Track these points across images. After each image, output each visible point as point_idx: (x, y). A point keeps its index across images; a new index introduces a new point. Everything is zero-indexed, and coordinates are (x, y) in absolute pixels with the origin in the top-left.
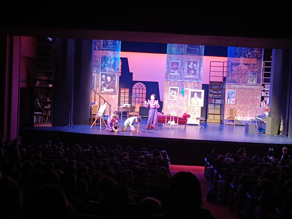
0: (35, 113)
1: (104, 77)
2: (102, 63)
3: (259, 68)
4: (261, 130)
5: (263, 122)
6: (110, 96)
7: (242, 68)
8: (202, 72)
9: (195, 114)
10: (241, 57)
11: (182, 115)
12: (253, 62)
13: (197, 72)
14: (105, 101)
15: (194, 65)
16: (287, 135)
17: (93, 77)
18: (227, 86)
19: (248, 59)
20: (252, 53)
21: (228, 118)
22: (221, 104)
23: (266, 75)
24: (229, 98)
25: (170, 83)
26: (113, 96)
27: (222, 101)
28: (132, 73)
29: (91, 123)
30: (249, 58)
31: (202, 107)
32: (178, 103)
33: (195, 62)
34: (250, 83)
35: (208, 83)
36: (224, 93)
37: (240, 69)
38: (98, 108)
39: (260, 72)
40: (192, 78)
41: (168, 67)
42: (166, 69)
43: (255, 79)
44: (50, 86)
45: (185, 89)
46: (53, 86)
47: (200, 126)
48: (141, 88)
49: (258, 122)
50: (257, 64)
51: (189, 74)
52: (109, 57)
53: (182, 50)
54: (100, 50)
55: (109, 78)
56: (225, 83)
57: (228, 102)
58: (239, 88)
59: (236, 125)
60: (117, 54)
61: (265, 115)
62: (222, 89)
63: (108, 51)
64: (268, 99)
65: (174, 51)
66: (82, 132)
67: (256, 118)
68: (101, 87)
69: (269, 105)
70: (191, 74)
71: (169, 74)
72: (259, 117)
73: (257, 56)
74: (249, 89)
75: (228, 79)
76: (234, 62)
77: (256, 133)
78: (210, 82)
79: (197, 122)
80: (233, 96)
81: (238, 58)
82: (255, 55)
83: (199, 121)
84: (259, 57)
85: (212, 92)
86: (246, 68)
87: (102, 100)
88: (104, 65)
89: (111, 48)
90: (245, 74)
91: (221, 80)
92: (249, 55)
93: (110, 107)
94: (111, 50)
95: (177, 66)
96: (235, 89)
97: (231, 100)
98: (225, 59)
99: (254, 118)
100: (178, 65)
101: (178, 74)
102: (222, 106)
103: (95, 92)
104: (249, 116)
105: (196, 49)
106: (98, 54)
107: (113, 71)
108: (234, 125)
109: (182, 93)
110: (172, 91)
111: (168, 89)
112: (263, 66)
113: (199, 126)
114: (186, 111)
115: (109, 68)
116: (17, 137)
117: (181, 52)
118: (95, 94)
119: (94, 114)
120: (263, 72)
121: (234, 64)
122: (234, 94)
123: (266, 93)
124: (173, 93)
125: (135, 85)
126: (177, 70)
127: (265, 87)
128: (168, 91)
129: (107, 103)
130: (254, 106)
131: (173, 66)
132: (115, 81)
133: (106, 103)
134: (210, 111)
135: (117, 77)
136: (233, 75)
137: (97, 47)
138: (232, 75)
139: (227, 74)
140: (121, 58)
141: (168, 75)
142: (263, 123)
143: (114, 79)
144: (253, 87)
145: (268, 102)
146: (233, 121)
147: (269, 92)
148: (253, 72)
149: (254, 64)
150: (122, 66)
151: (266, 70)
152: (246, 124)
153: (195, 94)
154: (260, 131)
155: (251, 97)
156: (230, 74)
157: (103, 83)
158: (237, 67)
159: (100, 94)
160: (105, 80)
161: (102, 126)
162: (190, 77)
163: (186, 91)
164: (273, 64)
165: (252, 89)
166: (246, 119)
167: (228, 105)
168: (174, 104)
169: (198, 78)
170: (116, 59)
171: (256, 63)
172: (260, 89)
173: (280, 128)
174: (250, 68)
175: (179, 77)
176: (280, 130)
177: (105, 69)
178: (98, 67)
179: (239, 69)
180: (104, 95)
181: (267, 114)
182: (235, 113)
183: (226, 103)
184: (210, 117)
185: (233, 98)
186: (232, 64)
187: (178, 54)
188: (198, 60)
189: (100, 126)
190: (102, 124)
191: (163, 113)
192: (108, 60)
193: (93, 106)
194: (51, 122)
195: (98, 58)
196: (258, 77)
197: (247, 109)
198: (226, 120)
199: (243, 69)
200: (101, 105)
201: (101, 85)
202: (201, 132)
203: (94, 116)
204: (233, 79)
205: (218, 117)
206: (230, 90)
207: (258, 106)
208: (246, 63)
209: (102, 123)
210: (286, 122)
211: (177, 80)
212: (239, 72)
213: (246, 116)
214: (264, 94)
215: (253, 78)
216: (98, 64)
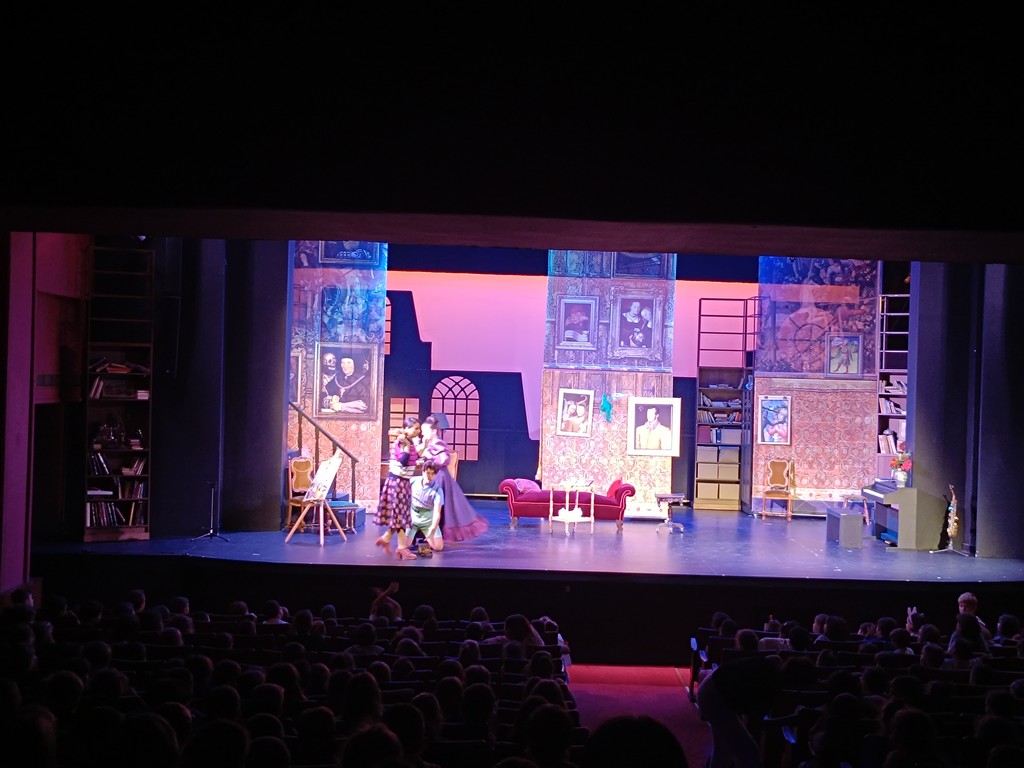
0: (89, 493)
1: (330, 361)
2: (324, 312)
3: (869, 318)
4: (883, 532)
5: (889, 506)
6: (354, 427)
7: (809, 321)
8: (671, 336)
9: (651, 484)
10: (805, 281)
11: (606, 487)
12: (848, 298)
13: (656, 336)
14: (336, 445)
15: (645, 313)
16: (973, 551)
17: (293, 361)
18: (759, 382)
19: (829, 287)
20: (843, 266)
21: (768, 493)
22: (740, 447)
23: (892, 342)
24: (766, 423)
25: (561, 377)
26: (364, 426)
27: (743, 437)
28: (430, 343)
29: (289, 523)
30: (832, 283)
31: (673, 458)
32: (592, 443)
33: (646, 304)
34: (840, 371)
35: (694, 374)
36: (749, 406)
37: (804, 322)
38: (311, 469)
39: (871, 332)
40: (639, 359)
41: (553, 323)
42: (546, 329)
43: (855, 356)
44: (143, 395)
45: (615, 396)
46: (153, 395)
47: (671, 523)
48: (462, 395)
49: (870, 507)
50: (862, 303)
51: (628, 344)
52: (349, 289)
53: (599, 260)
54: (314, 267)
55: (348, 365)
56: (751, 372)
57: (763, 440)
58: (800, 390)
59: (794, 517)
60: (376, 279)
61: (894, 482)
62: (741, 392)
63: (344, 271)
64: (903, 424)
65: (574, 266)
66: (256, 557)
67: (864, 494)
68: (322, 395)
69: (905, 447)
70: (632, 344)
71: (558, 344)
72: (874, 487)
73: (861, 279)
74: (835, 392)
75: (764, 357)
76: (780, 299)
77: (867, 544)
78: (701, 370)
79: (661, 510)
80: (781, 417)
81: (796, 286)
82: (854, 274)
83: (665, 506)
84: (868, 278)
85: (707, 403)
86: (823, 321)
87: (324, 441)
88: (332, 320)
89: (352, 258)
90: (820, 340)
91: (737, 361)
92: (833, 274)
93: (353, 467)
94: (353, 267)
95: (585, 318)
96: (789, 393)
97: (776, 432)
98: (750, 289)
99: (858, 493)
100: (588, 315)
101: (589, 344)
102: (745, 453)
103: (301, 415)
104: (840, 487)
105: (650, 259)
106: (308, 280)
107: (363, 338)
108: (790, 519)
109: (604, 410)
110: (569, 403)
111: (555, 399)
112: (883, 311)
113: (668, 526)
114: (618, 471)
115: (349, 329)
116: (25, 581)
117: (597, 269)
118: (300, 422)
119: (297, 491)
120: (882, 330)
121: (782, 306)
122: (783, 411)
123: (897, 406)
124: (573, 411)
125: (439, 386)
126: (585, 332)
127: (891, 385)
128: (555, 403)
129: (343, 450)
130: (856, 452)
131: (569, 318)
132: (369, 374)
133: (339, 451)
134: (703, 472)
135: (375, 358)
136: (780, 343)
137: (303, 256)
138: (775, 343)
139: (759, 343)
140: (390, 294)
141: (554, 349)
142: (888, 510)
143: (366, 366)
144: (849, 385)
145: (902, 435)
146: (784, 504)
147: (905, 400)
148: (849, 334)
149: (850, 306)
150: (394, 320)
151: (892, 324)
152: (829, 515)
153: (651, 413)
154: (879, 538)
155: (843, 420)
156: (769, 342)
157: (327, 380)
158: (792, 315)
159: (319, 419)
160: (333, 372)
161: (326, 533)
162: (630, 353)
163: (618, 402)
164: (914, 305)
165: (845, 391)
166: (830, 496)
167: (763, 448)
168: (578, 449)
169: (659, 357)
170: (371, 298)
171: (857, 301)
172: (873, 392)
173: (946, 525)
174: (837, 318)
175: (593, 356)
176: (950, 534)
177: (333, 331)
178: (309, 324)
179: (799, 324)
180: (334, 422)
181: (901, 476)
182: (791, 475)
183: (759, 441)
184: (704, 491)
185: (782, 423)
186: (775, 307)
187: (588, 276)
188: (658, 294)
189: (319, 532)
190: (325, 527)
191: (539, 483)
192: (343, 302)
193: (292, 463)
194: (146, 523)
195: (310, 296)
196: (865, 348)
197: (833, 460)
198: (760, 501)
199: (812, 324)
200: (321, 458)
201: (321, 388)
202: (673, 544)
203: (297, 498)
204: (778, 359)
205: (732, 493)
206: (770, 397)
207: (870, 449)
208: (823, 300)
209: (325, 521)
210: (967, 506)
211: (587, 367)
212: (801, 334)
213: (828, 487)
214: (887, 408)
215: (848, 354)
216: (308, 316)
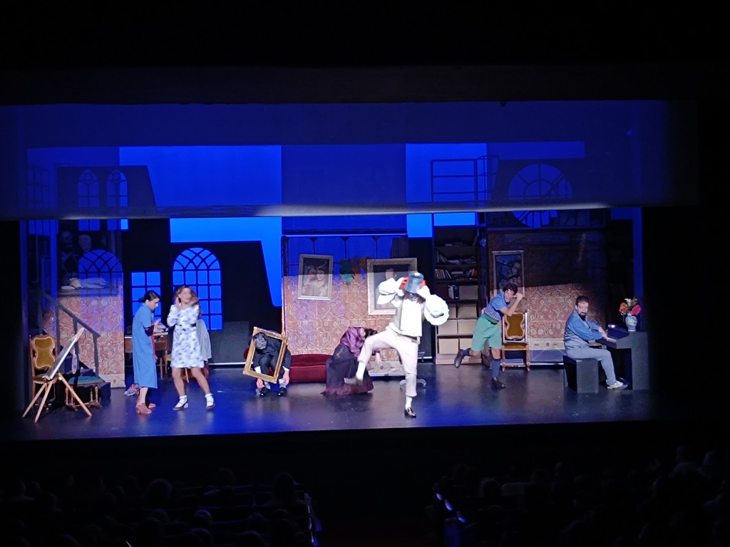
1: (67, 238)
6: (94, 302)
14: (76, 321)
22: (477, 301)
26: (104, 302)
27: (479, 292)
35: (429, 234)
36: (484, 262)
38: (52, 346)
48: (203, 266)
55: (86, 241)
59: (532, 367)
68: (61, 273)
76: (508, 157)
78: (435, 229)
80: (515, 271)
85: (443, 261)
93: (95, 342)
96: (521, 247)
98: (480, 149)
108: (529, 369)
110: (309, 268)
119: (39, 368)
122: (517, 265)
125: (180, 258)
129: (85, 326)
133: (81, 327)
140: (124, 169)
143: (104, 241)
146: (523, 355)
152: (565, 362)
157: (65, 258)
159: (59, 296)
160: (71, 249)
168: (321, 313)
180: (74, 299)
181: (631, 321)
184: (445, 346)
193: (33, 341)
197: (567, 309)
201: (59, 266)
203: (39, 376)
206: (504, 252)
